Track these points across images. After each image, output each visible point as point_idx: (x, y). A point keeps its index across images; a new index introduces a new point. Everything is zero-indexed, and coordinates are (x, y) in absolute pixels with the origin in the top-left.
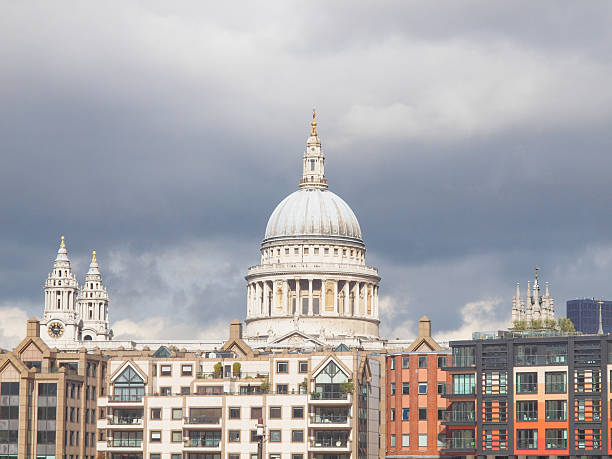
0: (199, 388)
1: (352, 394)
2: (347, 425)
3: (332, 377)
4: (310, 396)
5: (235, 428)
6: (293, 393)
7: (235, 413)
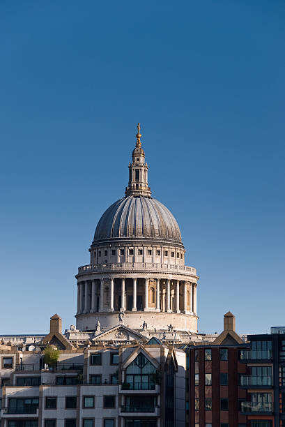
0: (18, 378)
1: (160, 384)
2: (154, 414)
3: (141, 368)
4: (120, 386)
5: (51, 417)
6: (106, 383)
7: (51, 403)
